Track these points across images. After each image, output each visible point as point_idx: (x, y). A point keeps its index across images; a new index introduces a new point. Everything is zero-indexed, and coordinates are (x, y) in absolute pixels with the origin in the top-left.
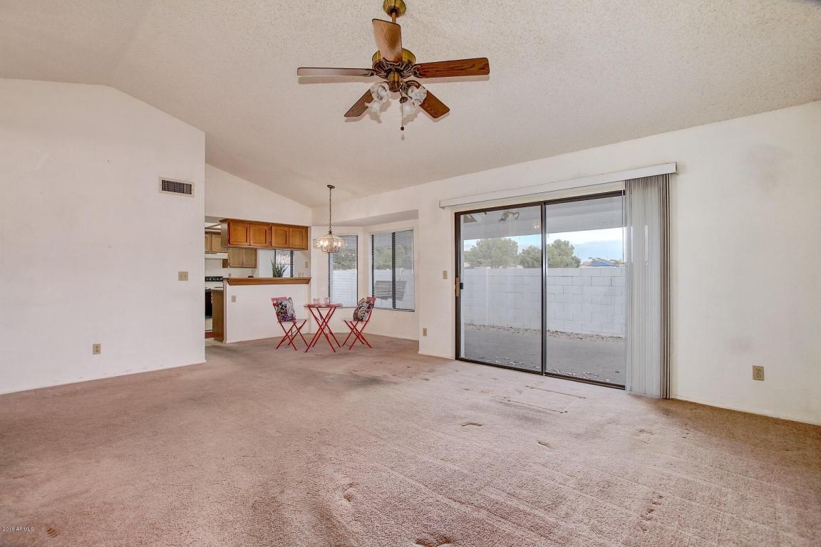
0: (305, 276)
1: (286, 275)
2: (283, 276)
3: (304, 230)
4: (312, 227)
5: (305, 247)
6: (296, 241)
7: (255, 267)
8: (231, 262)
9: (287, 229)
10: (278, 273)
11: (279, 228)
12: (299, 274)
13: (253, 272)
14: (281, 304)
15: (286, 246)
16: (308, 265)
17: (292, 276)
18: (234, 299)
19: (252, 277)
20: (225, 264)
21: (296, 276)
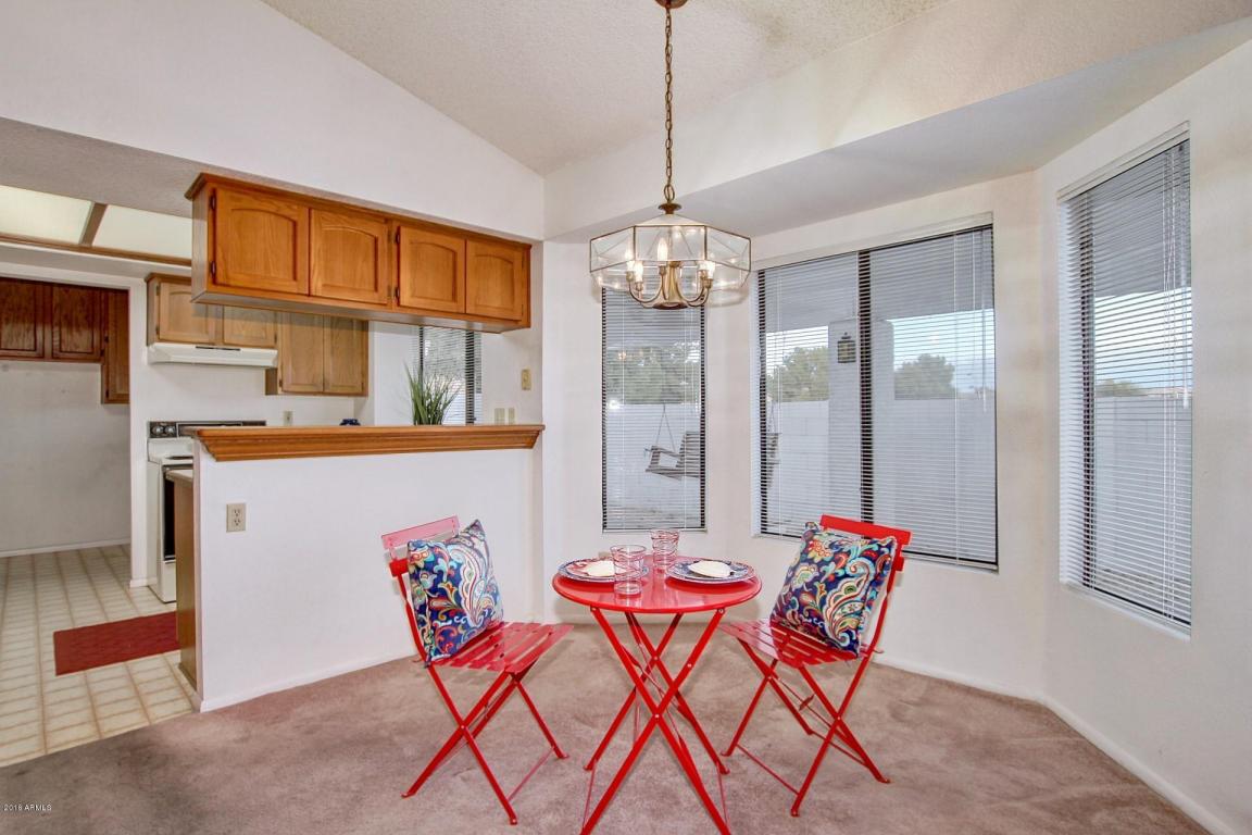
0: (521, 420)
1: (454, 417)
2: (445, 422)
3: (516, 257)
4: (547, 246)
5: (518, 317)
6: (491, 293)
7: (361, 391)
8: (287, 375)
9: (456, 244)
10: (428, 411)
11: (428, 237)
12: (499, 412)
13: (359, 409)
14: (429, 567)
15: (452, 307)
16: (528, 380)
17: (470, 419)
18: (236, 518)
19: (353, 422)
20: (272, 381)
21: (485, 418)
